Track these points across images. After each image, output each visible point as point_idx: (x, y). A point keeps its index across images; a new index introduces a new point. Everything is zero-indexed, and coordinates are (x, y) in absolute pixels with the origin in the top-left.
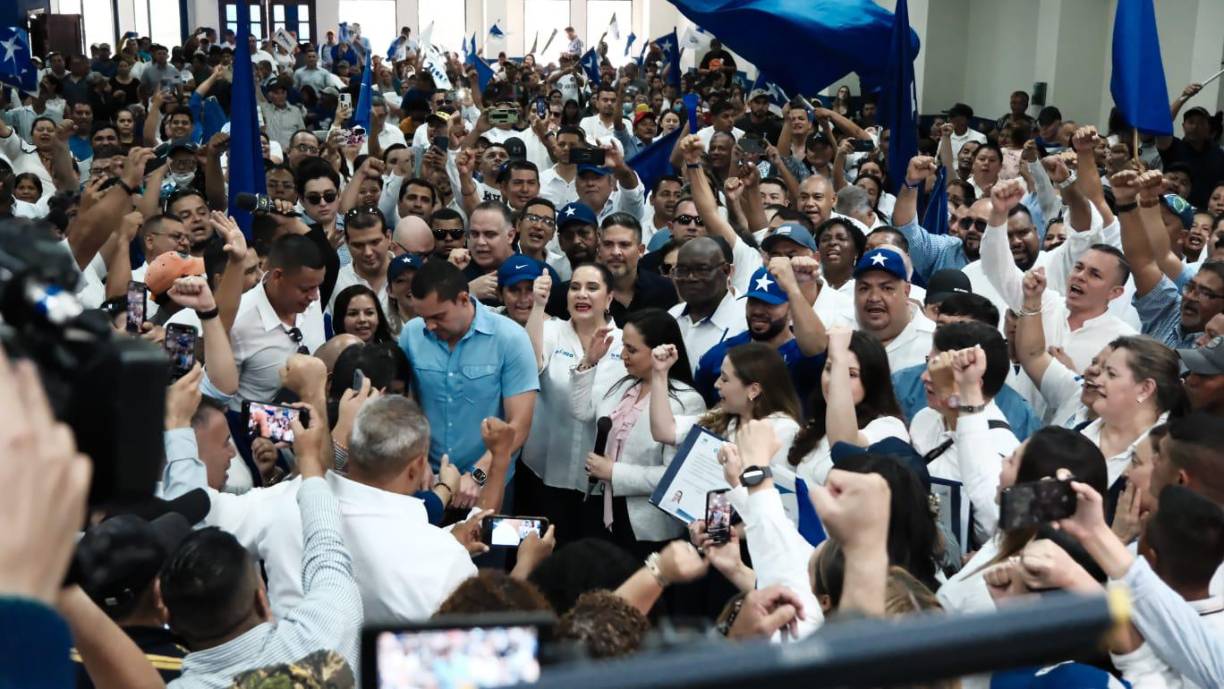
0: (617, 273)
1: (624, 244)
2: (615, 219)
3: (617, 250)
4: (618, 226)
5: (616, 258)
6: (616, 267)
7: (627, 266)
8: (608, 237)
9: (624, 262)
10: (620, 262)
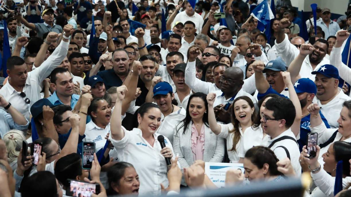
4: (149, 60)
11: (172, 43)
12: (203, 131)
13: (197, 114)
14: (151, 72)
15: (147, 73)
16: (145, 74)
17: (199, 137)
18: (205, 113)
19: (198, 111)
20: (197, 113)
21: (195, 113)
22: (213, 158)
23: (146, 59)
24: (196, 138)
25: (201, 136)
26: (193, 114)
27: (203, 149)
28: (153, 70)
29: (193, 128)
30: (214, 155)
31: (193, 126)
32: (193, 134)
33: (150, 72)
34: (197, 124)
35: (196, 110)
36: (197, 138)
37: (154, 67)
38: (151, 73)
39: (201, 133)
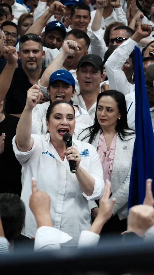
0: (32, 68)
1: (35, 51)
2: (29, 37)
3: (32, 55)
4: (31, 41)
5: (31, 59)
6: (32, 64)
7: (37, 64)
8: (27, 47)
9: (36, 61)
10: (34, 61)
11: (79, 17)
12: (114, 145)
13: (106, 120)
14: (35, 57)
15: (28, 59)
16: (27, 61)
17: (108, 152)
18: (118, 119)
19: (107, 115)
20: (105, 118)
21: (103, 118)
22: (123, 183)
23: (28, 39)
24: (103, 154)
25: (110, 152)
26: (101, 119)
27: (110, 170)
28: (38, 55)
29: (101, 139)
30: (126, 179)
31: (102, 136)
32: (100, 148)
33: (33, 57)
34: (107, 135)
35: (105, 114)
36: (105, 153)
37: (38, 50)
38: (34, 59)
39: (110, 148)
